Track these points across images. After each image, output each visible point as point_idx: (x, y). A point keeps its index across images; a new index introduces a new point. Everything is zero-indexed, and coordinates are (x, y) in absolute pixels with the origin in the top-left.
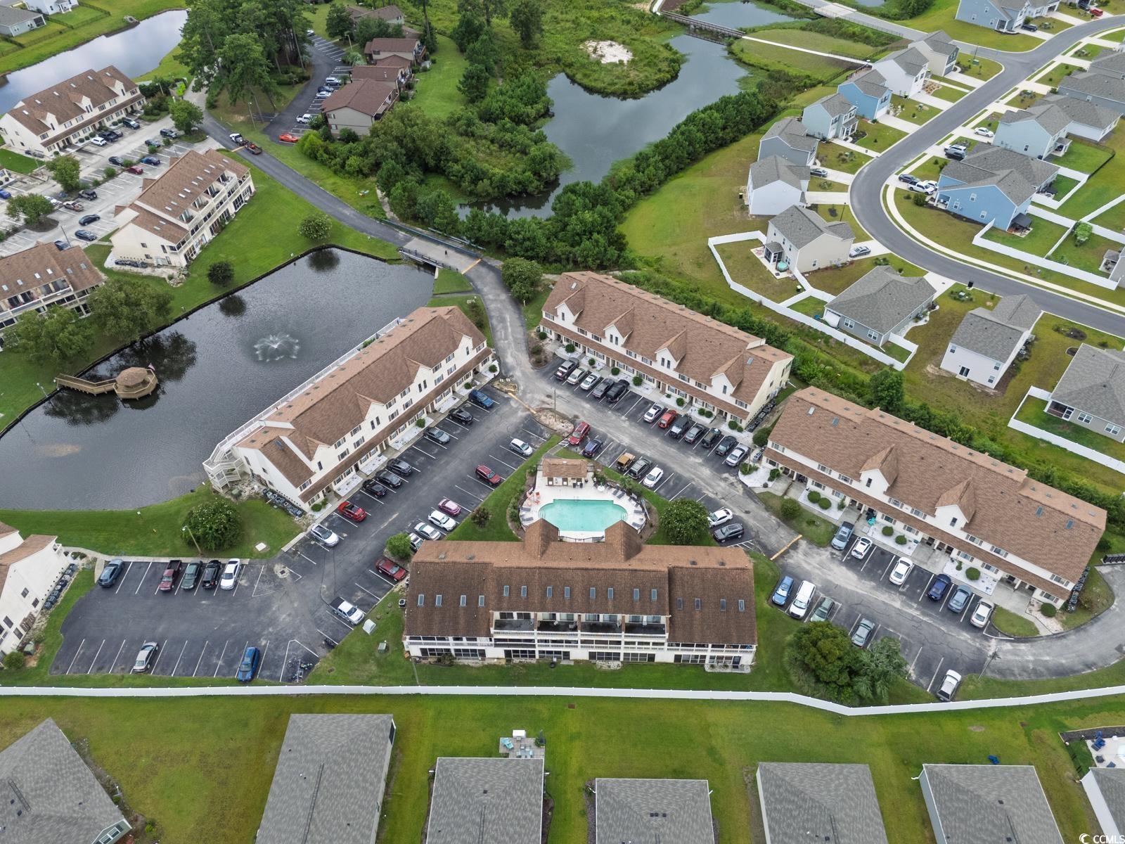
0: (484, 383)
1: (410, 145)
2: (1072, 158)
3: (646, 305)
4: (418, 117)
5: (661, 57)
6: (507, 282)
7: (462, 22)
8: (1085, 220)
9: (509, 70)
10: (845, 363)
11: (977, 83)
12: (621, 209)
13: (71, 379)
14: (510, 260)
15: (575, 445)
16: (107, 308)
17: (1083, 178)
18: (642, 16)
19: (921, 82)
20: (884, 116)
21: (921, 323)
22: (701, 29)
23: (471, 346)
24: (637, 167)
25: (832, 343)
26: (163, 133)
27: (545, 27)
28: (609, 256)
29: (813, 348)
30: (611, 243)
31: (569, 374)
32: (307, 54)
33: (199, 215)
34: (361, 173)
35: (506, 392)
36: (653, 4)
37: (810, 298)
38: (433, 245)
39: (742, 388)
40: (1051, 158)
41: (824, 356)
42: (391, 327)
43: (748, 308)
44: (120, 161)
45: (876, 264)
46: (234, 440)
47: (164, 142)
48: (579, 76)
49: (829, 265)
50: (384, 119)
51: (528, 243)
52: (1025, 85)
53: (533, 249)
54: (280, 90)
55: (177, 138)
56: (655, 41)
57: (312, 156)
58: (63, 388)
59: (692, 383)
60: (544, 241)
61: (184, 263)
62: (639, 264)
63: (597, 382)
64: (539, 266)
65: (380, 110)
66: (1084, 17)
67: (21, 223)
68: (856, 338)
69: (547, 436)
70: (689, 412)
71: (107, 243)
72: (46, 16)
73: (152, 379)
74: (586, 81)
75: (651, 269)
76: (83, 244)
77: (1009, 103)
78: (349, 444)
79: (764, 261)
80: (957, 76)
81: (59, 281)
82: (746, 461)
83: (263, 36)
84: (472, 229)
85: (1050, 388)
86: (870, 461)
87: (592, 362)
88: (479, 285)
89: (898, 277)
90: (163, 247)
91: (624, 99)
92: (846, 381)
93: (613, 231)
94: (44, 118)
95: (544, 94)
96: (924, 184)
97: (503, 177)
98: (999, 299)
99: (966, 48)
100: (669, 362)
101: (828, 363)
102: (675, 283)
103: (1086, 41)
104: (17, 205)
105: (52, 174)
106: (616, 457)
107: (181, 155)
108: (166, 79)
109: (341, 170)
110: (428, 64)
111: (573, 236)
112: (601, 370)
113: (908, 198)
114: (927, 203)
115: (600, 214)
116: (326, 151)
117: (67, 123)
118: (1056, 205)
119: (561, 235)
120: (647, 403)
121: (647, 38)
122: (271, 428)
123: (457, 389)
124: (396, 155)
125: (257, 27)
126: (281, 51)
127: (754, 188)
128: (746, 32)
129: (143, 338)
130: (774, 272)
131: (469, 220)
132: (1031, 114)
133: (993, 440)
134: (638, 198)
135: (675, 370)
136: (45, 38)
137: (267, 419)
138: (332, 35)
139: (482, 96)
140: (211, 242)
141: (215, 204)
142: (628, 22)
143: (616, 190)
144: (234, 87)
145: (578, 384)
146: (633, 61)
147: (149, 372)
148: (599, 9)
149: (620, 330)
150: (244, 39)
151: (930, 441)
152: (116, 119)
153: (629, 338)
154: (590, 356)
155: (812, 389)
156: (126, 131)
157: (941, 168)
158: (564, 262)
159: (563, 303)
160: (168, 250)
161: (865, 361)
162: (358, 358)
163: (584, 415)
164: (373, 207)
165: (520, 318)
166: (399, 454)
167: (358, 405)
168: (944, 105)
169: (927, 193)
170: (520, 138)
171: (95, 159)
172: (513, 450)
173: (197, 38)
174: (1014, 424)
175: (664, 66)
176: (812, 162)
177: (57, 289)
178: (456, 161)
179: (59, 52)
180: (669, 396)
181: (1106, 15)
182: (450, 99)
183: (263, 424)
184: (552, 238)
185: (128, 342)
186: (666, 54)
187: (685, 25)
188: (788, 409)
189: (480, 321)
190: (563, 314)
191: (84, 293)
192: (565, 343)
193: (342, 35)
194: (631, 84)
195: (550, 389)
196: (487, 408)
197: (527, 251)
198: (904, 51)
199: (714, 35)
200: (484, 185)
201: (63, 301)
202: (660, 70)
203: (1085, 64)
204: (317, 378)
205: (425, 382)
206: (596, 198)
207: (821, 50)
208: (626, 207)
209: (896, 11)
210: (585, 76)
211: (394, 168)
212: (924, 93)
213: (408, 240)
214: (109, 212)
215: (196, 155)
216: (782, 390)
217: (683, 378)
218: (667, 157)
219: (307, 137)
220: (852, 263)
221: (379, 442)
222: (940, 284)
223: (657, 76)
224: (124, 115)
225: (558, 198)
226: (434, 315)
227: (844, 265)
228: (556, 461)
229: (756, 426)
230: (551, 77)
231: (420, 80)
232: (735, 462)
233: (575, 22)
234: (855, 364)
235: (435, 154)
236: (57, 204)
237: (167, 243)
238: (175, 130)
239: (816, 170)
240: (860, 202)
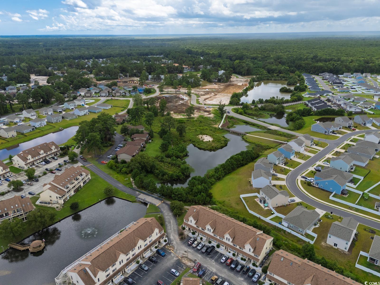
0: (162, 246)
1: (143, 164)
2: (357, 172)
3: (220, 217)
4: (146, 156)
5: (222, 140)
6: (172, 209)
7: (161, 130)
8: (366, 192)
9: (175, 143)
10: (292, 241)
11: (321, 149)
12: (210, 185)
13: (14, 245)
14: (173, 201)
15: (195, 272)
16: (33, 218)
17: (362, 178)
18: (216, 128)
19: (303, 148)
20: (294, 158)
21: (317, 226)
22: (233, 132)
23: (158, 232)
24: (215, 172)
25: (286, 233)
26: (64, 161)
27: (187, 131)
28: (207, 200)
29: (280, 235)
30: (207, 196)
31: (193, 243)
32: (114, 138)
33: (71, 186)
34: (126, 173)
35: (170, 250)
36: (219, 125)
37: (277, 217)
38: (148, 196)
39: (256, 249)
40: (349, 171)
41: (284, 238)
42: (131, 225)
43: (255, 219)
44: (49, 169)
45: (298, 205)
46: (68, 269)
47: (64, 164)
48: (197, 145)
49: (282, 205)
50: (135, 157)
51: (179, 196)
52: (336, 150)
53: (181, 198)
54: (103, 148)
55: (69, 162)
56: (219, 135)
57: (111, 168)
58: (11, 248)
59: (238, 247)
60: (185, 195)
61: (63, 202)
62: (217, 203)
63: (204, 246)
64: (183, 203)
65: (134, 154)
66: (351, 131)
67: (12, 189)
68: (295, 231)
69: (184, 268)
70: (237, 259)
71: (38, 196)
72: (36, 128)
73: (43, 245)
74: (199, 146)
75: (221, 205)
76: (30, 196)
77: (332, 155)
78: (111, 271)
79: (259, 203)
80: (314, 147)
81: (19, 209)
82: (260, 280)
83: (101, 133)
84: (161, 191)
85: (368, 252)
86: (306, 280)
87: (201, 239)
88: (162, 210)
89: (306, 210)
90: (57, 197)
91: (211, 151)
92: (293, 248)
93: (208, 192)
94: (27, 156)
95: (186, 150)
96: (310, 179)
97: (172, 174)
98: (342, 218)
99: (316, 139)
100: (229, 239)
101: (286, 241)
102: (229, 210)
103: (353, 137)
104: (12, 183)
105: (26, 173)
106: (211, 277)
107: (69, 167)
108: (69, 145)
109: (120, 172)
110: (150, 141)
111: (195, 193)
112: (205, 242)
113: (305, 183)
114: (312, 185)
115: (204, 186)
116: (116, 166)
117: (35, 158)
118: (355, 187)
119: (190, 193)
120: (222, 255)
121: (217, 135)
122: (82, 264)
123: (152, 248)
124: (138, 168)
125: (99, 131)
126: (106, 137)
127: (254, 179)
128: (247, 133)
129: (43, 229)
130: (263, 207)
131: (160, 188)
132: (340, 158)
133: (351, 272)
134: (216, 181)
135: (231, 242)
136: (34, 134)
137: (81, 261)
138: (122, 133)
139: (166, 150)
140: (73, 195)
141: (77, 183)
142: (212, 130)
143: (209, 179)
144: (89, 147)
145: (196, 247)
146: (213, 141)
147: (43, 242)
148: (203, 126)
149: (211, 227)
150: (95, 134)
151: (327, 272)
152: (50, 157)
153: (214, 229)
154: (200, 236)
155: (281, 250)
156: (53, 160)
157: (314, 174)
158: (192, 202)
159: (191, 216)
160: (58, 198)
161: (299, 240)
162: (118, 237)
163: (198, 259)
164: (129, 184)
165: (176, 222)
166: (129, 275)
167: (116, 255)
168: (312, 155)
169: (311, 182)
170: (178, 162)
171: (41, 169)
172: (172, 274)
173: (80, 134)
174: (357, 266)
175: (223, 142)
176: (272, 171)
177: (18, 212)
178: (157, 169)
179: (37, 137)
180: (230, 252)
181: (357, 130)
182: (157, 151)
183: (80, 263)
184: (188, 194)
185: (38, 231)
186: (223, 139)
187: (229, 131)
188: (273, 258)
189: (162, 223)
190: (191, 221)
191: (26, 213)
192: (192, 231)
193: (125, 133)
194: (213, 147)
195: (186, 249)
196: (163, 256)
197: (179, 198)
198: (297, 139)
199: (238, 134)
200: (166, 177)
201: (19, 216)
202: (221, 143)
203: (354, 144)
204: (102, 244)
205: (141, 246)
206: (202, 181)
207: (271, 139)
208: (212, 184)
209: (293, 128)
210: (199, 145)
211: (137, 172)
212: (305, 151)
213: (139, 195)
214: (41, 186)
215: (74, 168)
216: (270, 251)
217: (234, 245)
218: (225, 169)
219: (110, 162)
220: (289, 204)
221: (121, 270)
222: (321, 213)
223: (221, 145)
224: (53, 156)
225: (190, 181)
226: (146, 221)
227: (287, 205)
228: (188, 279)
229: (263, 265)
230: (188, 145)
231: (147, 146)
232: (256, 280)
233: (196, 130)
234: (296, 241)
235: (151, 167)
236: (25, 183)
237: (58, 196)
238: (68, 160)
239: (274, 174)
240: (290, 184)
